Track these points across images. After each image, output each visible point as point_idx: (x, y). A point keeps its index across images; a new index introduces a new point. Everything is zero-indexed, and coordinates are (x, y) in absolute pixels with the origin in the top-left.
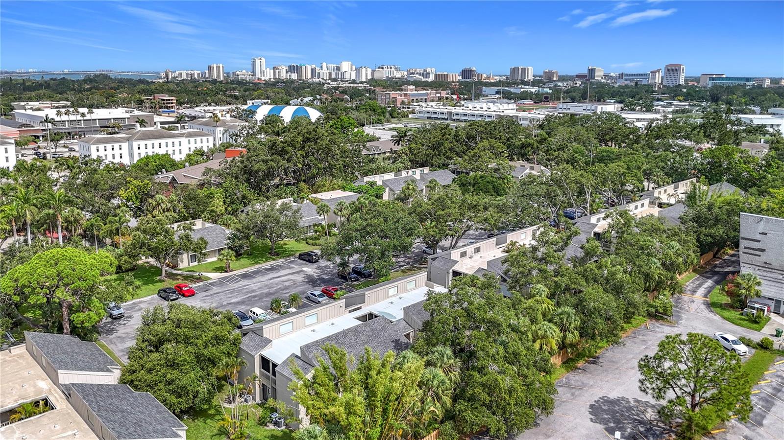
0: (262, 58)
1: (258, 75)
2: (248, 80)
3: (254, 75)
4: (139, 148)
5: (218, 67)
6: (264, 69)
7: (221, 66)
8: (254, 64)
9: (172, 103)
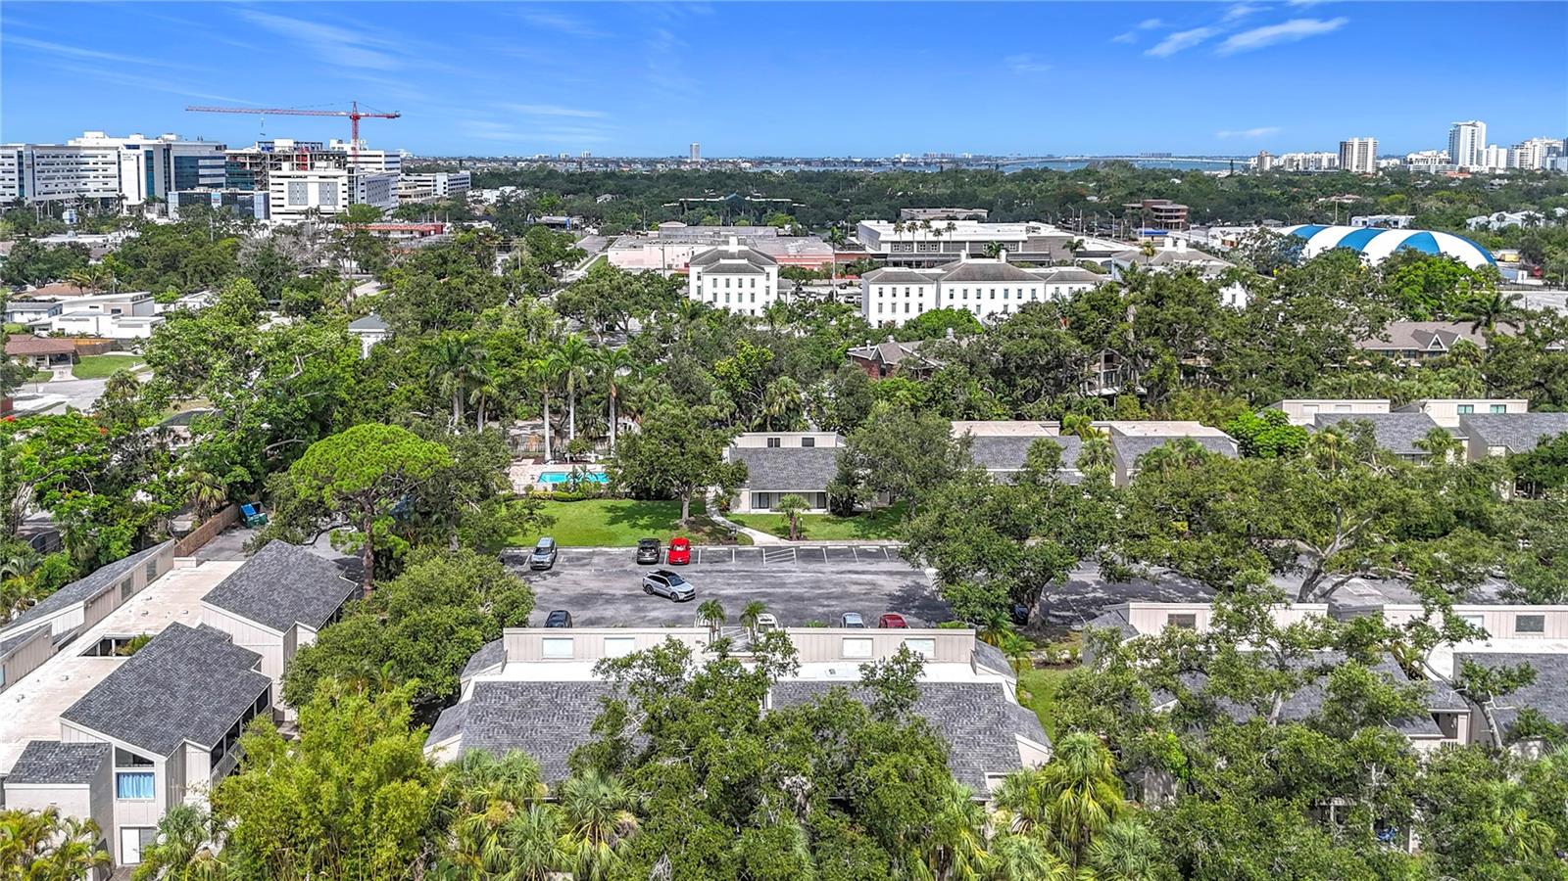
0: (1479, 123)
1: (1464, 160)
2: (1433, 172)
3: (1453, 161)
4: (952, 297)
5: (1364, 146)
6: (1482, 148)
7: (1371, 142)
8: (1454, 137)
9: (1177, 217)
